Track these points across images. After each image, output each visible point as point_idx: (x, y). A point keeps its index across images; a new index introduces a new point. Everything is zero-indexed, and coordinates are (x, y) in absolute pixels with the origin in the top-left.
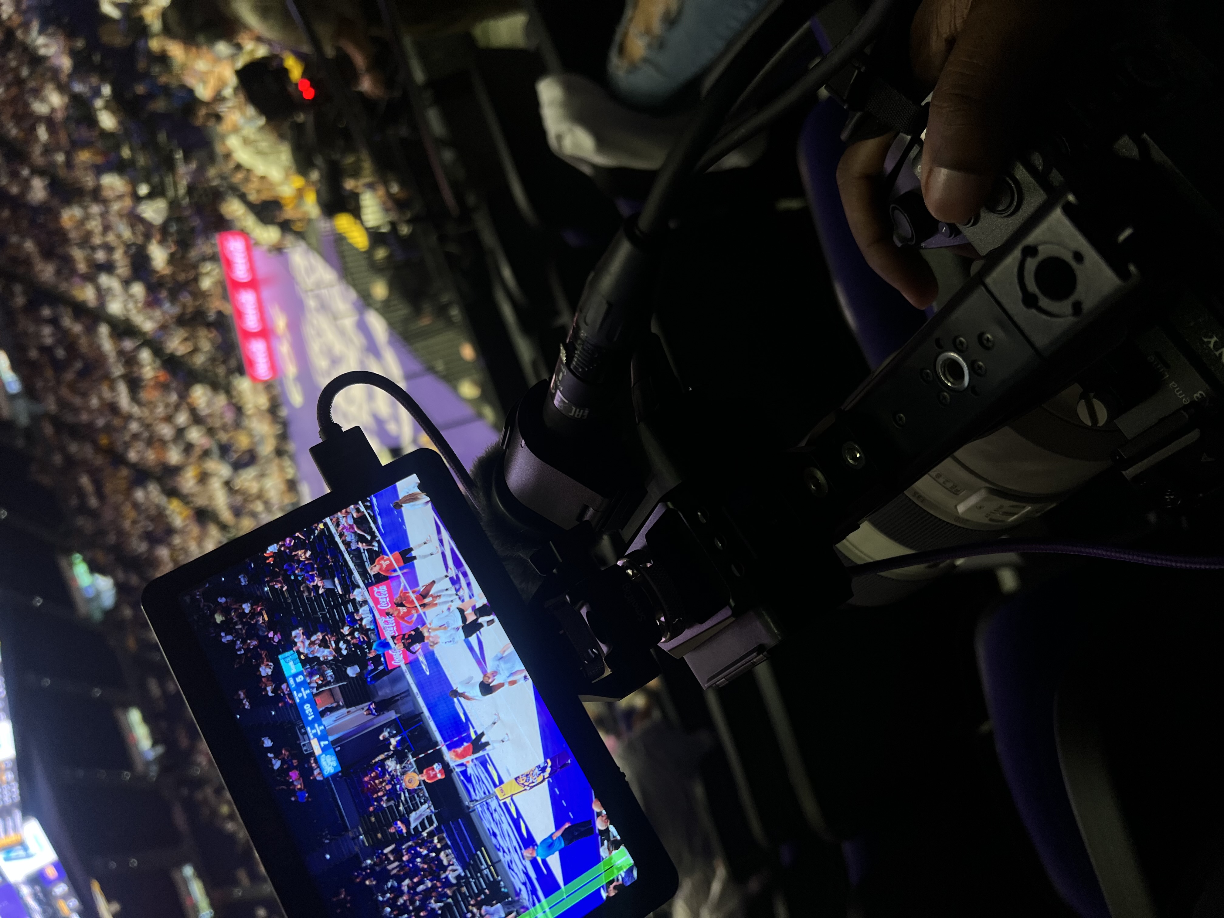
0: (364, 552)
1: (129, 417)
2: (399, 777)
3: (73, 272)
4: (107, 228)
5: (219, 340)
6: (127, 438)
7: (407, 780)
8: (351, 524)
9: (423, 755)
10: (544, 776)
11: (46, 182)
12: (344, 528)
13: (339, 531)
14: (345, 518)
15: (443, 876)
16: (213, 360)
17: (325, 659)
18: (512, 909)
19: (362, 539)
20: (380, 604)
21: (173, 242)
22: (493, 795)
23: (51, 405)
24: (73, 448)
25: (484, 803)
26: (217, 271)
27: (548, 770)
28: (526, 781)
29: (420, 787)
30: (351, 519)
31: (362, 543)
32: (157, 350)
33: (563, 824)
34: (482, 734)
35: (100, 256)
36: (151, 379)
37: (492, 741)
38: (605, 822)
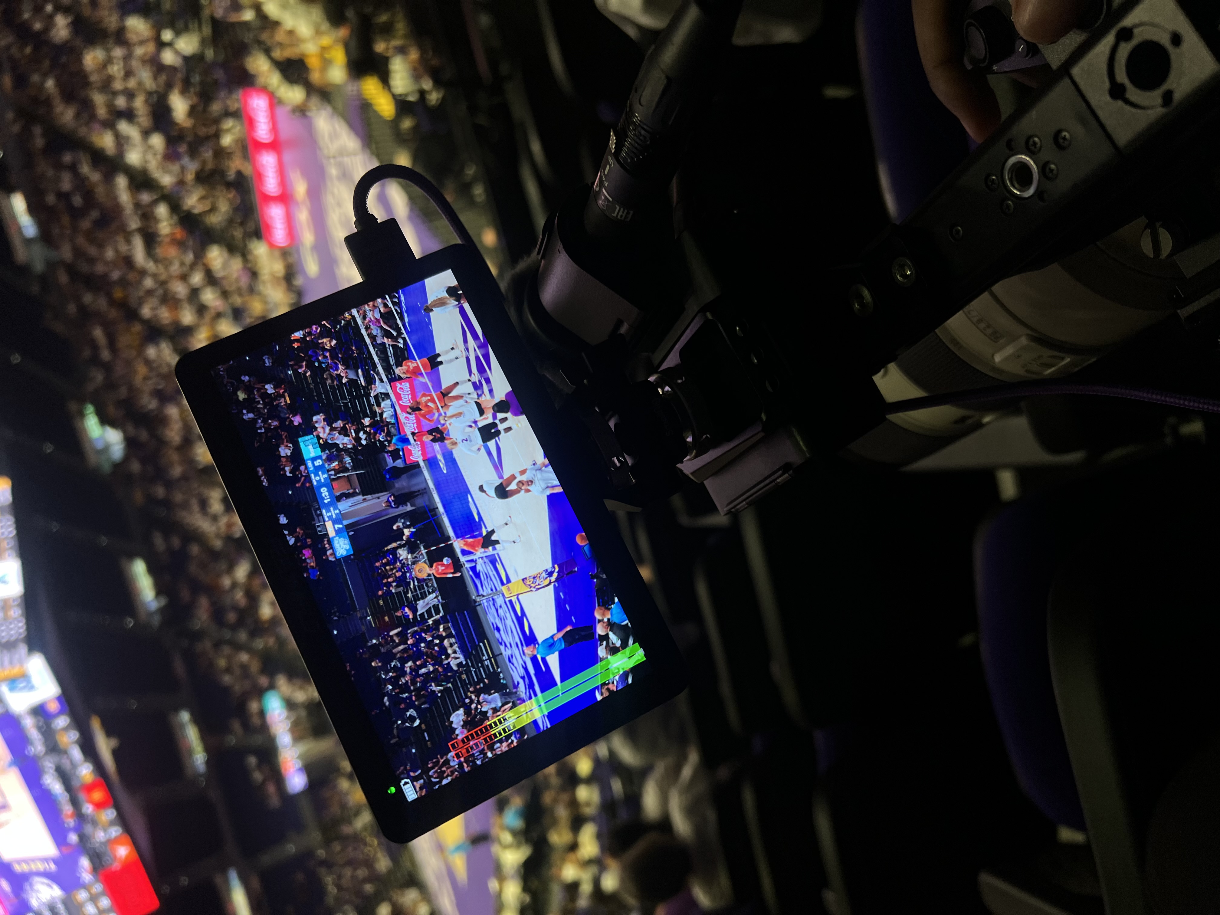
0: (389, 348)
1: (143, 273)
2: (410, 566)
3: (93, 117)
4: (128, 74)
5: (238, 201)
6: (141, 293)
7: (417, 569)
8: (378, 318)
9: (435, 548)
10: (550, 580)
11: (69, 20)
12: (371, 321)
13: (365, 324)
14: (372, 311)
15: (446, 662)
16: (230, 222)
17: (344, 447)
18: (509, 700)
19: (387, 334)
20: (402, 400)
21: (195, 93)
22: (499, 592)
23: (66, 253)
24: (88, 298)
25: (491, 599)
26: (238, 128)
27: (555, 575)
28: (533, 583)
29: (429, 578)
30: (378, 314)
31: (387, 338)
32: (175, 207)
33: (565, 627)
34: (493, 532)
35: (121, 102)
36: (167, 236)
37: (502, 541)
38: (605, 628)
